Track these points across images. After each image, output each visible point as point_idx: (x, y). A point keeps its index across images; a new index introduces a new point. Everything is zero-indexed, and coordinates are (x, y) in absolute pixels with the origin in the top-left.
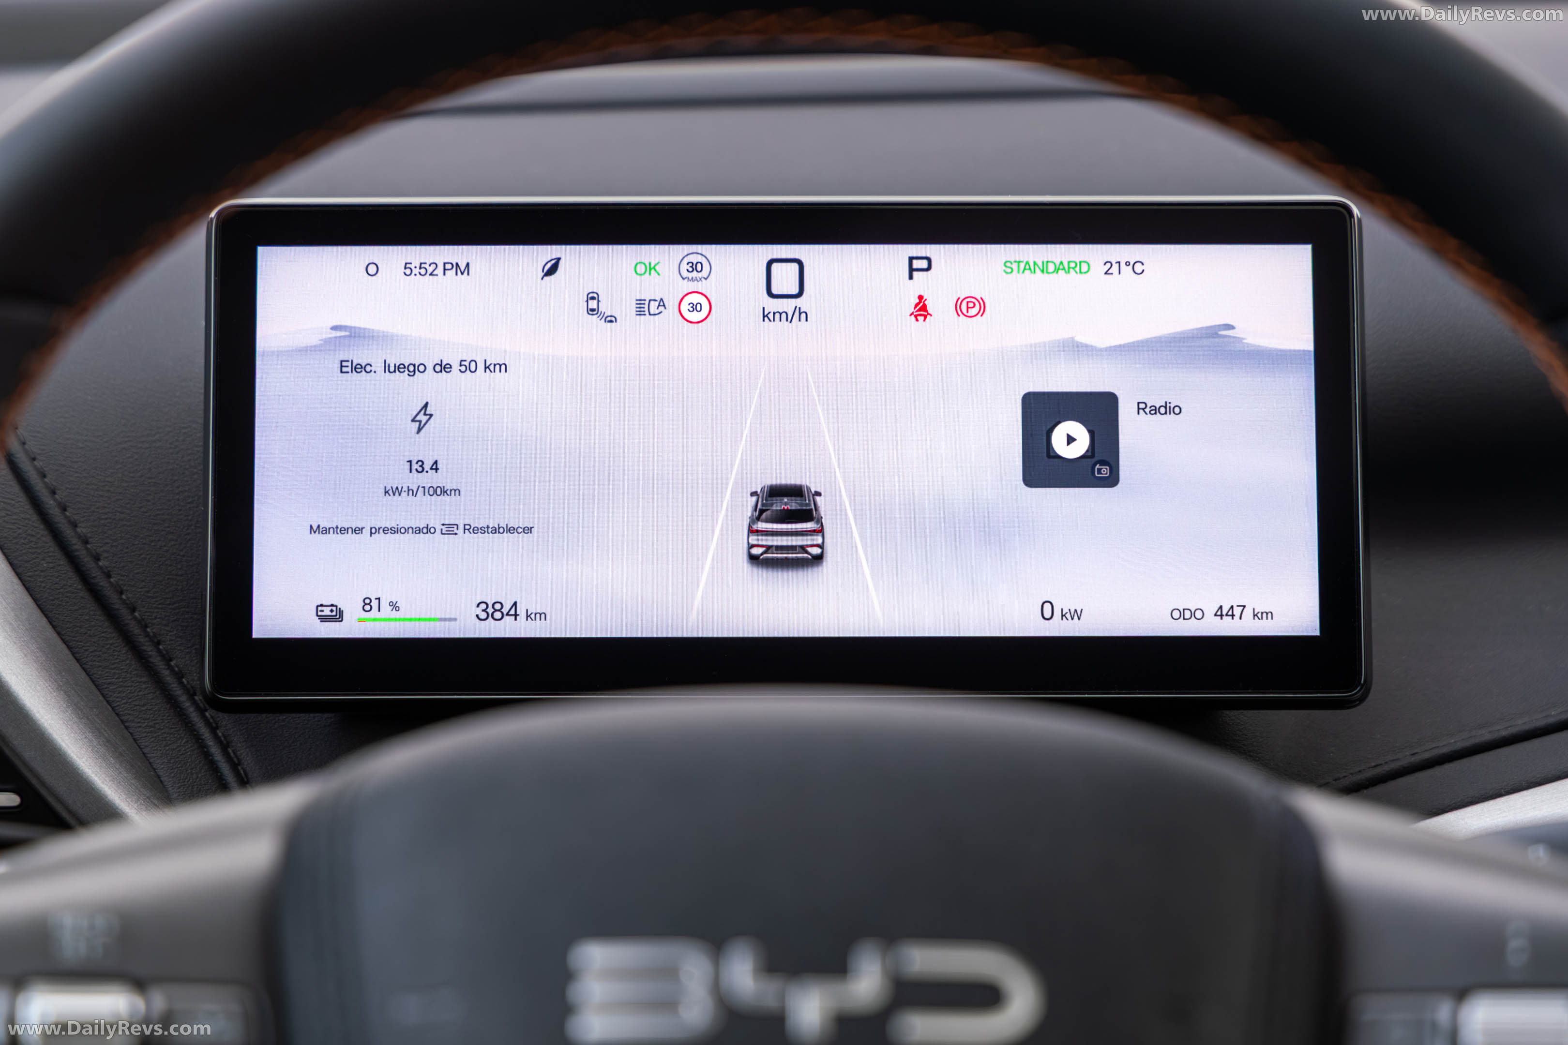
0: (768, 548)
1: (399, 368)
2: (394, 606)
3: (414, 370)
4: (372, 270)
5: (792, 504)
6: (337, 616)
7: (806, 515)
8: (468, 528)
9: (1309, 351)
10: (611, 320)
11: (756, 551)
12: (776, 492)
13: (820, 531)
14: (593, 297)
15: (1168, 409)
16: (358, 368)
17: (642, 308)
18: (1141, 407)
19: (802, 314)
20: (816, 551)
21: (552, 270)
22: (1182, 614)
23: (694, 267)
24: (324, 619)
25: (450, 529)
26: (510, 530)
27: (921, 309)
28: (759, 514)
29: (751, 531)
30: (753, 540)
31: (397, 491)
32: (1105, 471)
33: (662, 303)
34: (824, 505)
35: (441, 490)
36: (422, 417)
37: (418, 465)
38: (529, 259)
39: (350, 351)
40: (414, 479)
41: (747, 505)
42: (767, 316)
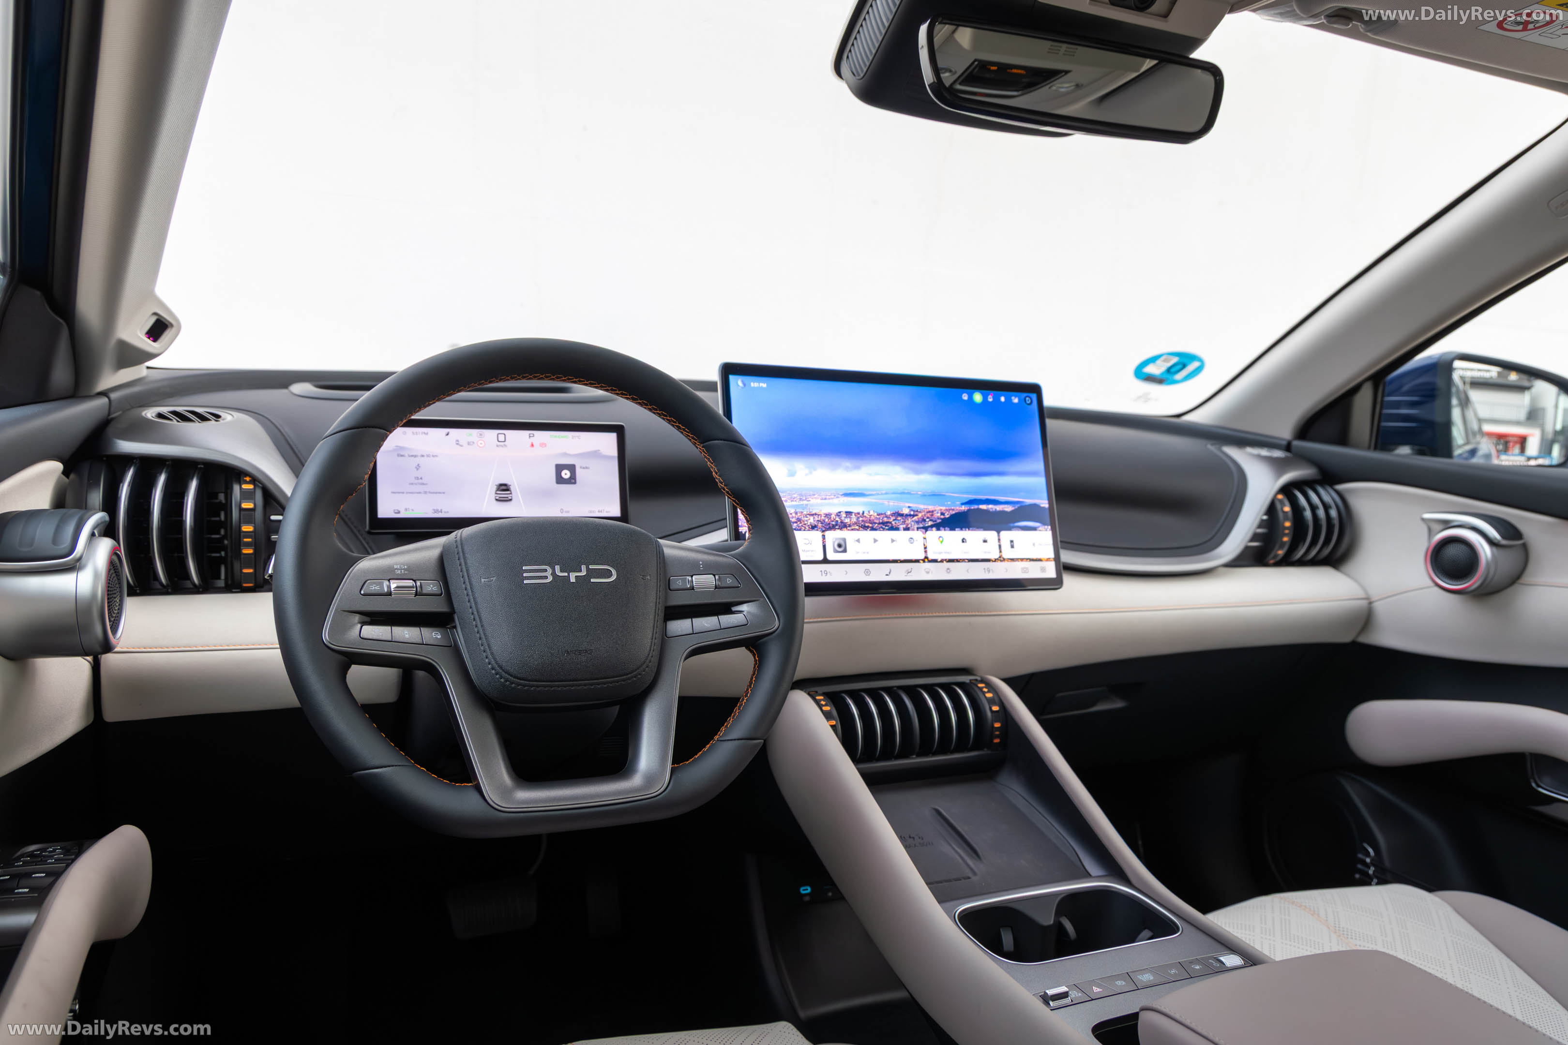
0: (500, 497)
1: (412, 456)
2: (413, 510)
3: (415, 456)
4: (405, 433)
5: (504, 488)
6: (399, 512)
7: (508, 490)
8: (430, 493)
9: (617, 456)
10: (461, 446)
11: (497, 498)
12: (501, 485)
13: (511, 494)
14: (457, 441)
15: (587, 468)
16: (402, 456)
17: (469, 444)
18: (581, 467)
19: (505, 446)
20: (510, 498)
21: (448, 434)
22: (591, 512)
23: (481, 435)
24: (396, 513)
25: (425, 493)
26: (440, 493)
27: (532, 445)
28: (498, 489)
29: (496, 493)
30: (496, 495)
31: (412, 484)
32: (573, 481)
33: (473, 443)
34: (512, 488)
35: (423, 484)
36: (418, 467)
37: (417, 478)
38: (442, 432)
39: (400, 452)
40: (416, 481)
41: (495, 488)
42: (497, 446)
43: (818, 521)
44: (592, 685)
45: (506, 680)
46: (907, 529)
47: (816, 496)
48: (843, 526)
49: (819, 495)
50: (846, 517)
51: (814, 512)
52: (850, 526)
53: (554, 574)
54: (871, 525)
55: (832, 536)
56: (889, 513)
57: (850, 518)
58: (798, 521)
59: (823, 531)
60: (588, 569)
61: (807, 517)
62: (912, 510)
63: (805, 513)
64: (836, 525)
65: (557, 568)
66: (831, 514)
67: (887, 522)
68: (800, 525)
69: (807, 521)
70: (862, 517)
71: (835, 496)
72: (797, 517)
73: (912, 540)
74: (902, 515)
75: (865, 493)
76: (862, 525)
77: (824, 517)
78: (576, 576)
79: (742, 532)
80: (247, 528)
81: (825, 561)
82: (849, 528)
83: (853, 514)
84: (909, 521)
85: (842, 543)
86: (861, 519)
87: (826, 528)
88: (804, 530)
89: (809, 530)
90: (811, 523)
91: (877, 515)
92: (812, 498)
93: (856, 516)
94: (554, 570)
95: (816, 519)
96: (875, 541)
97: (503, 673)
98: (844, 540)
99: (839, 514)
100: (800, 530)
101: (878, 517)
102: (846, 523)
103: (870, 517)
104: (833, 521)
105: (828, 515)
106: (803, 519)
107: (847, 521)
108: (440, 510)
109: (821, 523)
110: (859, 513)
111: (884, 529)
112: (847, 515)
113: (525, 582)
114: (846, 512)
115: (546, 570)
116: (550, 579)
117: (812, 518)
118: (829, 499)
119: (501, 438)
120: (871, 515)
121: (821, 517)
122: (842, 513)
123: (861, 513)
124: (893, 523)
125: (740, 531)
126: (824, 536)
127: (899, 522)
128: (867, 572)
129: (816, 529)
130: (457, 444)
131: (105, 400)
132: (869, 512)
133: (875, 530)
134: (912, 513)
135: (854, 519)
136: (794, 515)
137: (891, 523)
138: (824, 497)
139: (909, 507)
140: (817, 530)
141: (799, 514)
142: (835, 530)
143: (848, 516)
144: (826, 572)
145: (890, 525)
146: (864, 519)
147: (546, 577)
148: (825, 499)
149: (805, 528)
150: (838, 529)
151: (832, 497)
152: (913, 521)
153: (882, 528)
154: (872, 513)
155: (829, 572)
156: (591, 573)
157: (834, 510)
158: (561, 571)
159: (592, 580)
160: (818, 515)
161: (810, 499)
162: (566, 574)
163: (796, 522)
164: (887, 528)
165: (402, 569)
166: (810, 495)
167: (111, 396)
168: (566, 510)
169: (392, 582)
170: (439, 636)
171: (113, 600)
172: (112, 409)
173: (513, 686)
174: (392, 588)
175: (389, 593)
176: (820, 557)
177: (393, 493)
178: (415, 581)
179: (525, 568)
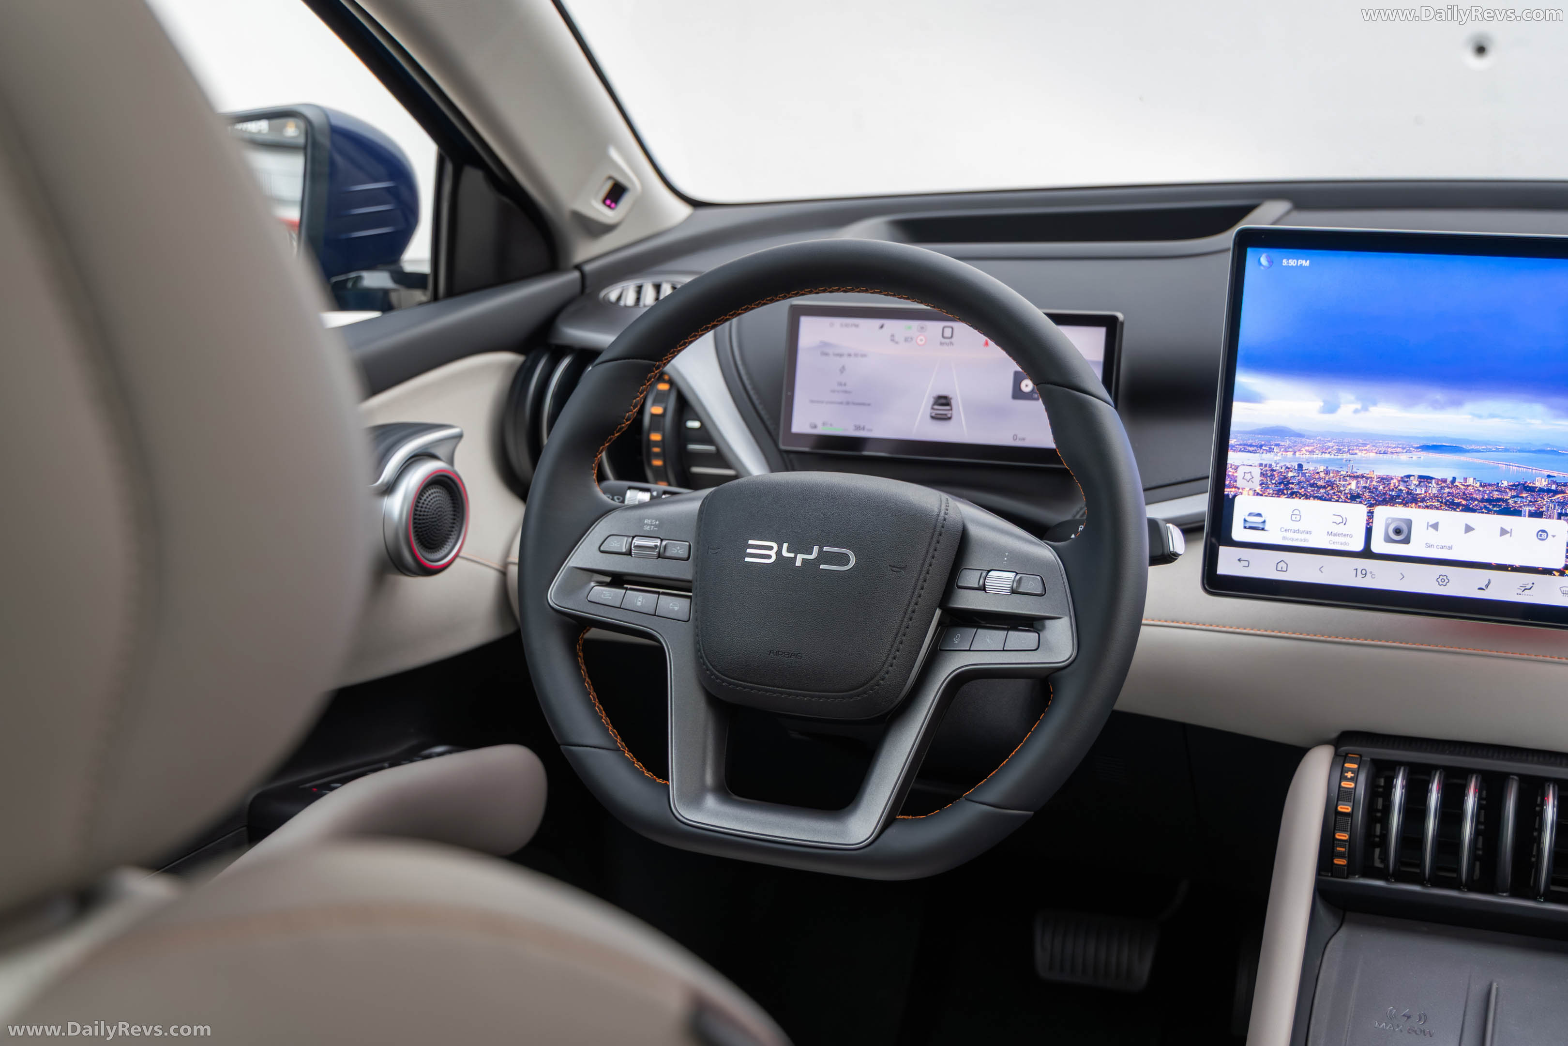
0: (936, 414)
1: (838, 355)
3: (841, 355)
4: (832, 325)
5: (943, 401)
6: (815, 427)
7: (948, 405)
8: (854, 404)
9: (1100, 362)
10: (897, 343)
11: (933, 415)
12: (940, 397)
13: (951, 409)
14: (893, 336)
16: (826, 354)
17: (906, 340)
19: (952, 343)
20: (949, 416)
21: (882, 327)
23: (922, 328)
24: (812, 427)
25: (848, 403)
26: (865, 404)
28: (935, 404)
29: (933, 409)
30: (933, 411)
31: (833, 391)
32: (1036, 396)
33: (912, 339)
34: (953, 402)
35: (846, 392)
36: (843, 370)
37: (840, 384)
38: (875, 323)
39: (824, 349)
40: (839, 388)
41: (932, 401)
42: (941, 344)
43: (1365, 487)
44: (805, 696)
45: (711, 674)
46: (1537, 514)
47: (1369, 447)
48: (1411, 500)
49: (1374, 446)
50: (1419, 485)
51: (1360, 473)
52: (1423, 500)
53: (779, 553)
54: (1464, 502)
55: (1385, 514)
56: (1505, 483)
57: (1426, 486)
58: (1329, 486)
59: (1371, 505)
60: (820, 551)
61: (1346, 480)
62: (1554, 482)
63: (1343, 473)
64: (1398, 496)
65: (785, 545)
66: (1392, 479)
67: (1499, 500)
68: (1331, 492)
69: (1344, 486)
70: (1449, 488)
71: (1403, 448)
72: (1327, 478)
73: (1544, 534)
74: (1531, 489)
75: (1464, 447)
76: (1448, 501)
77: (1378, 482)
78: (803, 559)
79: (1228, 495)
80: (656, 437)
81: (1367, 553)
82: (1420, 504)
83: (1433, 481)
84: (1545, 500)
85: (1405, 528)
86: (1447, 490)
87: (1376, 500)
88: (1337, 501)
89: (1345, 502)
90: (1350, 489)
91: (1481, 486)
92: (1362, 450)
93: (1438, 484)
94: (780, 548)
95: (1362, 483)
96: (1468, 529)
97: (709, 665)
98: (1409, 523)
99: (1406, 479)
100: (1330, 500)
101: (1481, 489)
102: (1417, 494)
103: (1466, 489)
104: (1393, 490)
105: (1384, 480)
106: (1338, 483)
107: (1420, 491)
108: (862, 426)
109: (1369, 492)
110: (1445, 481)
111: (1489, 511)
112: (1420, 482)
113: (747, 559)
114: (1420, 477)
115: (771, 548)
116: (774, 558)
117: (1354, 483)
118: (1392, 453)
119: (948, 332)
120: (1468, 486)
121: (1371, 482)
122: (1412, 478)
123: (1450, 479)
124: (1511, 501)
125: (1226, 493)
126: (1371, 515)
127: (1524, 502)
128: (1443, 580)
129: (1358, 500)
130: (893, 340)
131: (576, 275)
132: (1465, 479)
133: (1473, 510)
134: (1554, 487)
135: (1434, 489)
136: (1322, 475)
137: (1505, 501)
138: (1383, 450)
140: (1360, 502)
141: (1332, 475)
142: (1393, 506)
143: (1422, 484)
144: (1364, 572)
145: (1504, 505)
146: (1454, 490)
147: (769, 557)
148: (1384, 453)
149: (1340, 497)
150: (1400, 503)
151: (1399, 449)
152: (1552, 502)
153: (1485, 507)
154: (1470, 481)
155: (1371, 572)
156: (824, 557)
158: (789, 551)
159: (822, 567)
160: (1367, 478)
161: (1357, 451)
162: (792, 555)
163: (1324, 487)
164: (1495, 509)
165: (652, 525)
166: (1357, 446)
167: (588, 268)
168: (1019, 436)
169: (635, 539)
170: (676, 608)
171: (435, 523)
172: (588, 282)
173: (718, 681)
174: (633, 546)
175: (629, 553)
176: (1359, 546)
177: (812, 401)
178: (662, 540)
179: (751, 542)
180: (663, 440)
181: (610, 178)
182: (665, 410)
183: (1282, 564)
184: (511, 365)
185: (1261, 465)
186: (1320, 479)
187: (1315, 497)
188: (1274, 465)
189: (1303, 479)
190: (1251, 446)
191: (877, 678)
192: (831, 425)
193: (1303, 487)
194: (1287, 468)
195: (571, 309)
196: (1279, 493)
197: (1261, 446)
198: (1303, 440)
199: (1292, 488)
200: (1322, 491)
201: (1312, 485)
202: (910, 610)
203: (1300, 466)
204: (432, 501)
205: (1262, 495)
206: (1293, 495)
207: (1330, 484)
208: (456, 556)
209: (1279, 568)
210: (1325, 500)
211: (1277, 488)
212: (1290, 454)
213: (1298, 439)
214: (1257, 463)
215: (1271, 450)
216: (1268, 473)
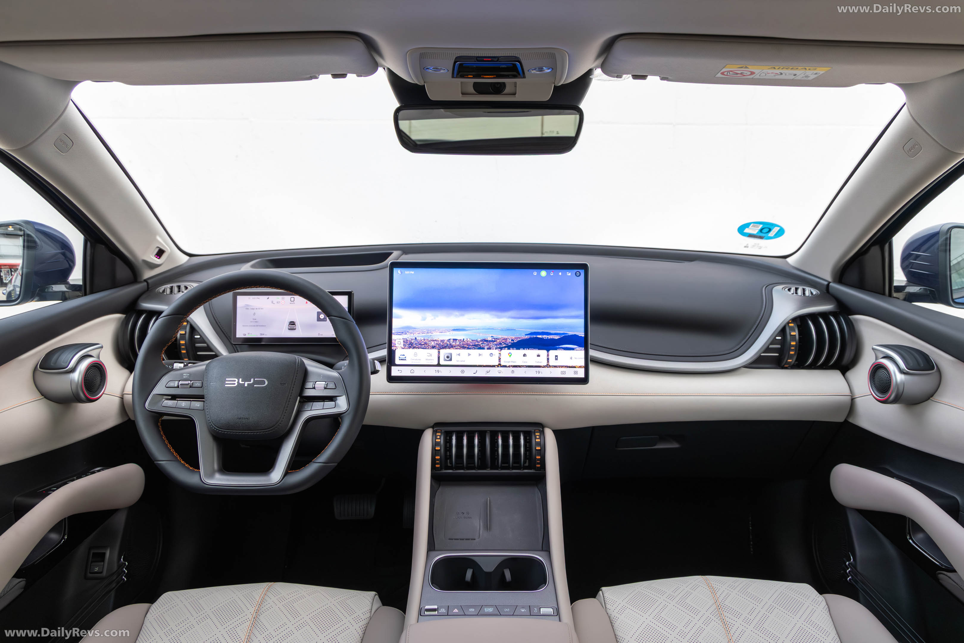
0: (290, 328)
1: (252, 309)
3: (253, 309)
4: (249, 298)
5: (293, 323)
6: (245, 335)
7: (294, 324)
8: (259, 326)
9: (347, 306)
10: (274, 304)
12: (291, 322)
13: (296, 326)
14: (272, 301)
16: (248, 309)
17: (277, 303)
19: (294, 303)
20: (295, 328)
21: (268, 298)
23: (283, 298)
24: (244, 335)
25: (257, 326)
26: (263, 326)
28: (289, 324)
29: (289, 326)
31: (251, 322)
32: (325, 320)
33: (279, 302)
34: (296, 323)
35: (256, 322)
36: (254, 314)
37: (254, 319)
38: (265, 297)
39: (247, 307)
40: (253, 321)
41: (288, 323)
42: (290, 303)
43: (436, 344)
44: (252, 433)
45: (215, 428)
46: (489, 348)
47: (436, 331)
48: (451, 347)
49: (438, 330)
51: (434, 339)
52: (455, 347)
53: (238, 382)
54: (467, 346)
55: (443, 352)
56: (479, 340)
57: (455, 342)
59: (439, 349)
60: (254, 380)
61: (430, 342)
62: (494, 338)
63: (429, 340)
64: (447, 346)
65: (240, 379)
66: (445, 340)
67: (478, 345)
68: (426, 346)
69: (430, 344)
70: (463, 342)
71: (447, 330)
72: (424, 342)
73: (492, 355)
74: (487, 341)
75: (466, 329)
76: (462, 346)
77: (440, 342)
78: (248, 384)
79: (393, 349)
80: (182, 342)
81: (439, 365)
82: (454, 348)
83: (457, 340)
84: (491, 344)
85: (450, 356)
86: (462, 343)
87: (440, 348)
88: (428, 349)
89: (431, 349)
90: (432, 345)
91: (472, 341)
92: (435, 332)
93: (459, 341)
94: (239, 380)
95: (436, 342)
96: (469, 355)
97: (213, 425)
98: (451, 354)
99: (449, 340)
101: (472, 342)
102: (453, 345)
104: (445, 344)
105: (442, 341)
106: (428, 343)
108: (263, 334)
109: (438, 345)
110: (461, 340)
111: (475, 349)
112: (453, 341)
113: (226, 386)
114: (453, 339)
115: (235, 381)
116: (236, 384)
117: (433, 343)
118: (444, 332)
119: (292, 299)
120: (468, 341)
121: (438, 342)
122: (451, 340)
123: (462, 339)
124: (481, 345)
125: (392, 349)
126: (439, 352)
127: (485, 345)
128: (463, 372)
129: (435, 348)
130: (272, 303)
131: (145, 283)
132: (467, 339)
133: (470, 349)
134: (493, 340)
135: (458, 343)
136: (423, 341)
137: (480, 345)
138: (441, 331)
139: (492, 336)
140: (435, 349)
141: (426, 340)
142: (446, 349)
144: (438, 371)
145: (479, 346)
146: (464, 343)
147: (235, 384)
148: (442, 332)
149: (429, 348)
150: (448, 348)
151: (446, 331)
152: (493, 344)
153: (474, 347)
154: (468, 340)
155: (440, 371)
156: (255, 382)
157: (446, 338)
158: (242, 381)
159: (255, 386)
161: (433, 332)
162: (243, 383)
163: (424, 345)
164: (477, 348)
165: (186, 376)
166: (433, 331)
167: (149, 281)
168: (321, 334)
169: (180, 382)
170: (198, 406)
171: (93, 382)
172: (150, 286)
173: (217, 431)
174: (179, 384)
175: (178, 387)
176: (436, 363)
177: (243, 326)
178: (191, 381)
179: (227, 379)
180: (185, 343)
181: (158, 247)
182: (186, 332)
183: (412, 371)
184: (120, 318)
185: (403, 339)
186: (422, 342)
187: (421, 348)
188: (407, 338)
189: (417, 342)
190: (399, 333)
191: (278, 423)
192: (251, 334)
193: (417, 345)
194: (412, 339)
195: (144, 296)
196: (410, 348)
197: (403, 333)
198: (416, 330)
199: (414, 346)
200: (423, 346)
201: (420, 344)
202: (289, 398)
203: (416, 338)
204: (91, 374)
205: (404, 349)
206: (414, 348)
207: (426, 343)
208: (103, 394)
209: (411, 372)
210: (424, 349)
211: (409, 346)
212: (412, 335)
213: (415, 330)
214: (402, 338)
215: (406, 334)
216: (405, 341)
